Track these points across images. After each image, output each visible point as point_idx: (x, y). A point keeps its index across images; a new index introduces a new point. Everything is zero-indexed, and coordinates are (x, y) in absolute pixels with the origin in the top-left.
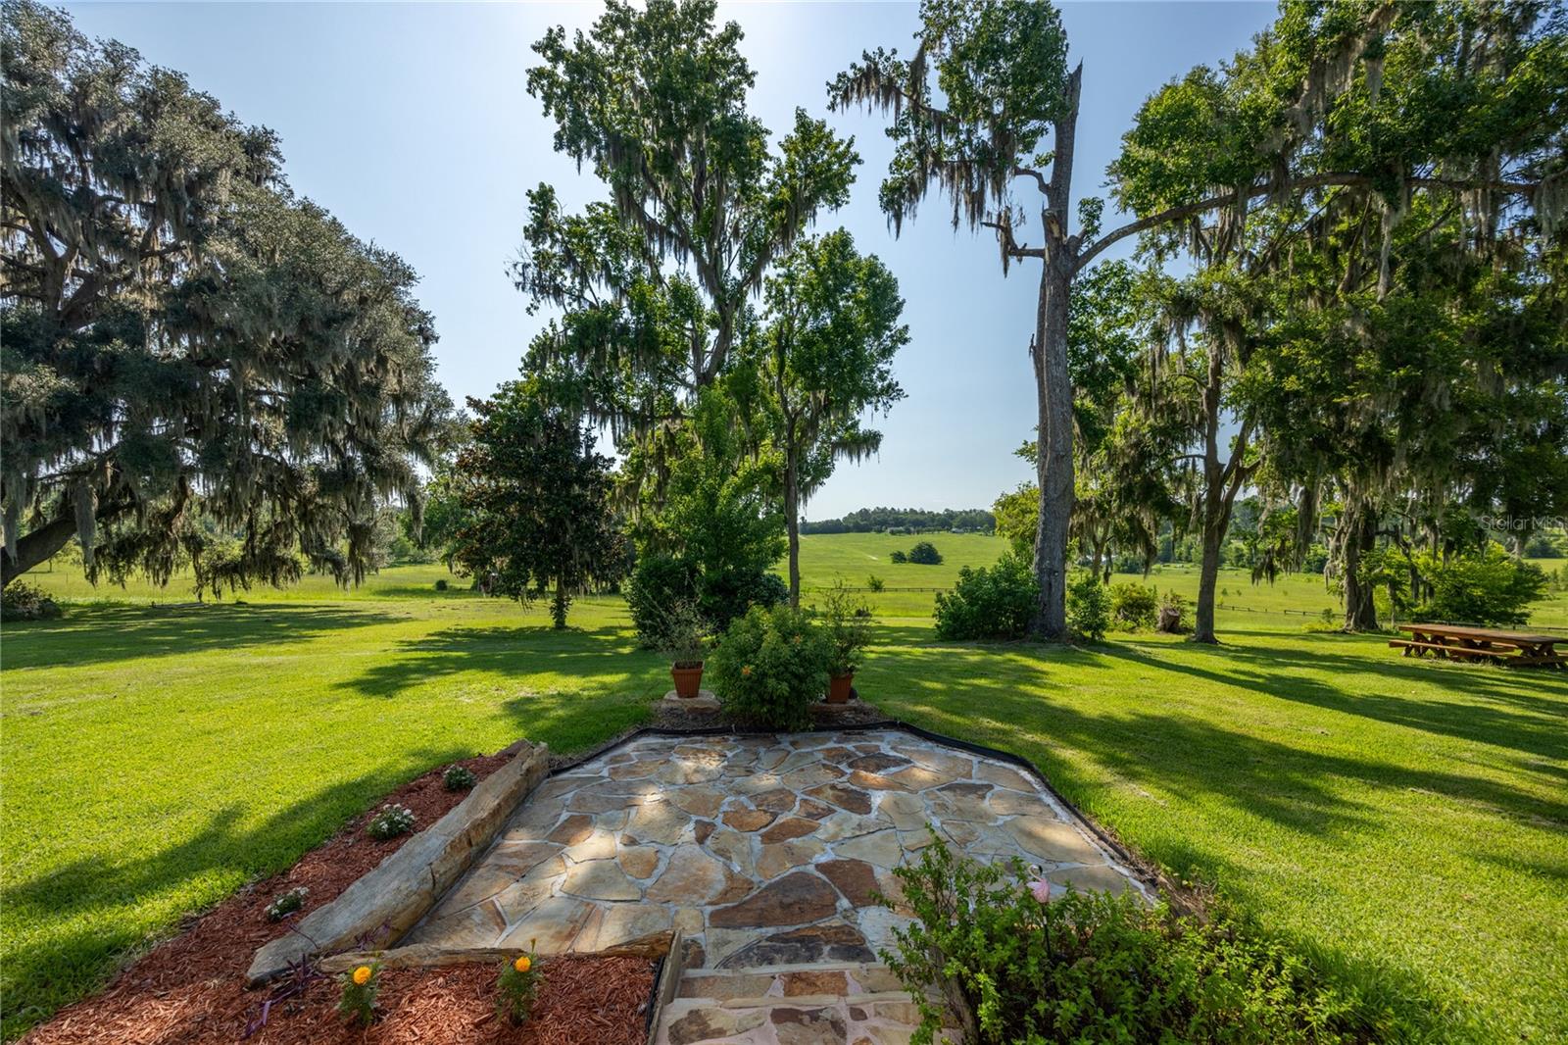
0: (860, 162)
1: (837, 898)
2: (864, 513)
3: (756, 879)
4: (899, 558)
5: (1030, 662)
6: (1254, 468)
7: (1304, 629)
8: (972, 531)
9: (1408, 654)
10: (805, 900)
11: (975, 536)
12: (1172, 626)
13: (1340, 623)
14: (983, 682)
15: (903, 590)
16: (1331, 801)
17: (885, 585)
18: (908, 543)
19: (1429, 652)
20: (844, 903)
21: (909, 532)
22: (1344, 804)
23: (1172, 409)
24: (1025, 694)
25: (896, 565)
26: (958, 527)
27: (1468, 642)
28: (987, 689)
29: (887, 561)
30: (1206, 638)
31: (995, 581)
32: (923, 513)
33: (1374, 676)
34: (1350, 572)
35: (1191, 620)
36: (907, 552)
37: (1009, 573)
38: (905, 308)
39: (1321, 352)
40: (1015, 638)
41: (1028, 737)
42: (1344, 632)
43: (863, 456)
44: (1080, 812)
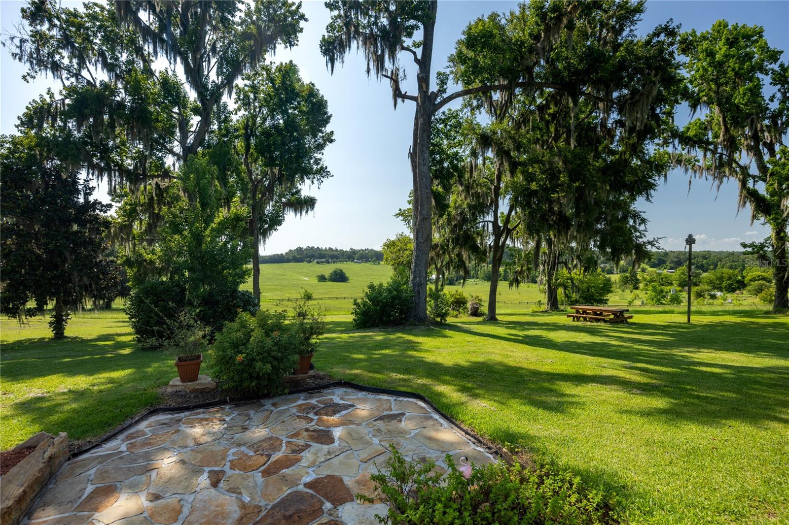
0: (306, 20)
1: (323, 503)
2: (299, 250)
3: (262, 503)
4: (322, 278)
5: (411, 338)
6: (514, 228)
7: (530, 311)
8: (366, 262)
9: (573, 320)
10: (301, 510)
11: (368, 265)
12: (475, 313)
13: (545, 307)
14: (387, 351)
15: (325, 299)
16: (563, 395)
17: (314, 296)
18: (328, 269)
19: (581, 319)
20: (328, 505)
21: (328, 262)
22: (568, 395)
23: (477, 195)
24: (412, 357)
25: (320, 283)
26: (358, 259)
27: (595, 313)
28: (391, 356)
29: (315, 281)
30: (492, 319)
31: (390, 291)
32: (337, 250)
33: (564, 332)
34: (549, 281)
35: (485, 309)
36: (327, 275)
37: (396, 287)
38: (332, 120)
39: (546, 171)
40: (400, 324)
41: (419, 381)
42: (546, 312)
43: (304, 213)
44: (454, 421)
